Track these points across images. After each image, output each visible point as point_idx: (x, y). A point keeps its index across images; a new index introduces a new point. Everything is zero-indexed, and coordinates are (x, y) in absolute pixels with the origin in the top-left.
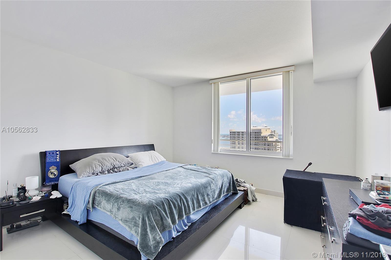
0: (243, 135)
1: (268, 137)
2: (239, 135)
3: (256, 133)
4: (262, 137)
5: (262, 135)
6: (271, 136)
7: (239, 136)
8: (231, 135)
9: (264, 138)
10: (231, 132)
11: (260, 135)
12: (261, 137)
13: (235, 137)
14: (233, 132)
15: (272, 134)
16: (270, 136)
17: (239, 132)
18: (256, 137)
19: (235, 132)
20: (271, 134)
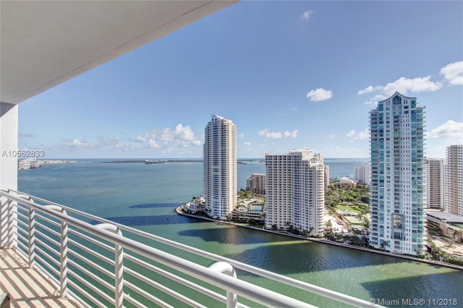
0: (281, 159)
1: (310, 162)
2: (276, 159)
3: (296, 156)
4: (303, 162)
5: (303, 159)
6: (314, 160)
8: (266, 159)
9: (305, 162)
10: (266, 157)
11: (301, 159)
13: (272, 162)
14: (269, 156)
16: (312, 160)
17: (276, 156)
18: (296, 162)
19: (272, 156)
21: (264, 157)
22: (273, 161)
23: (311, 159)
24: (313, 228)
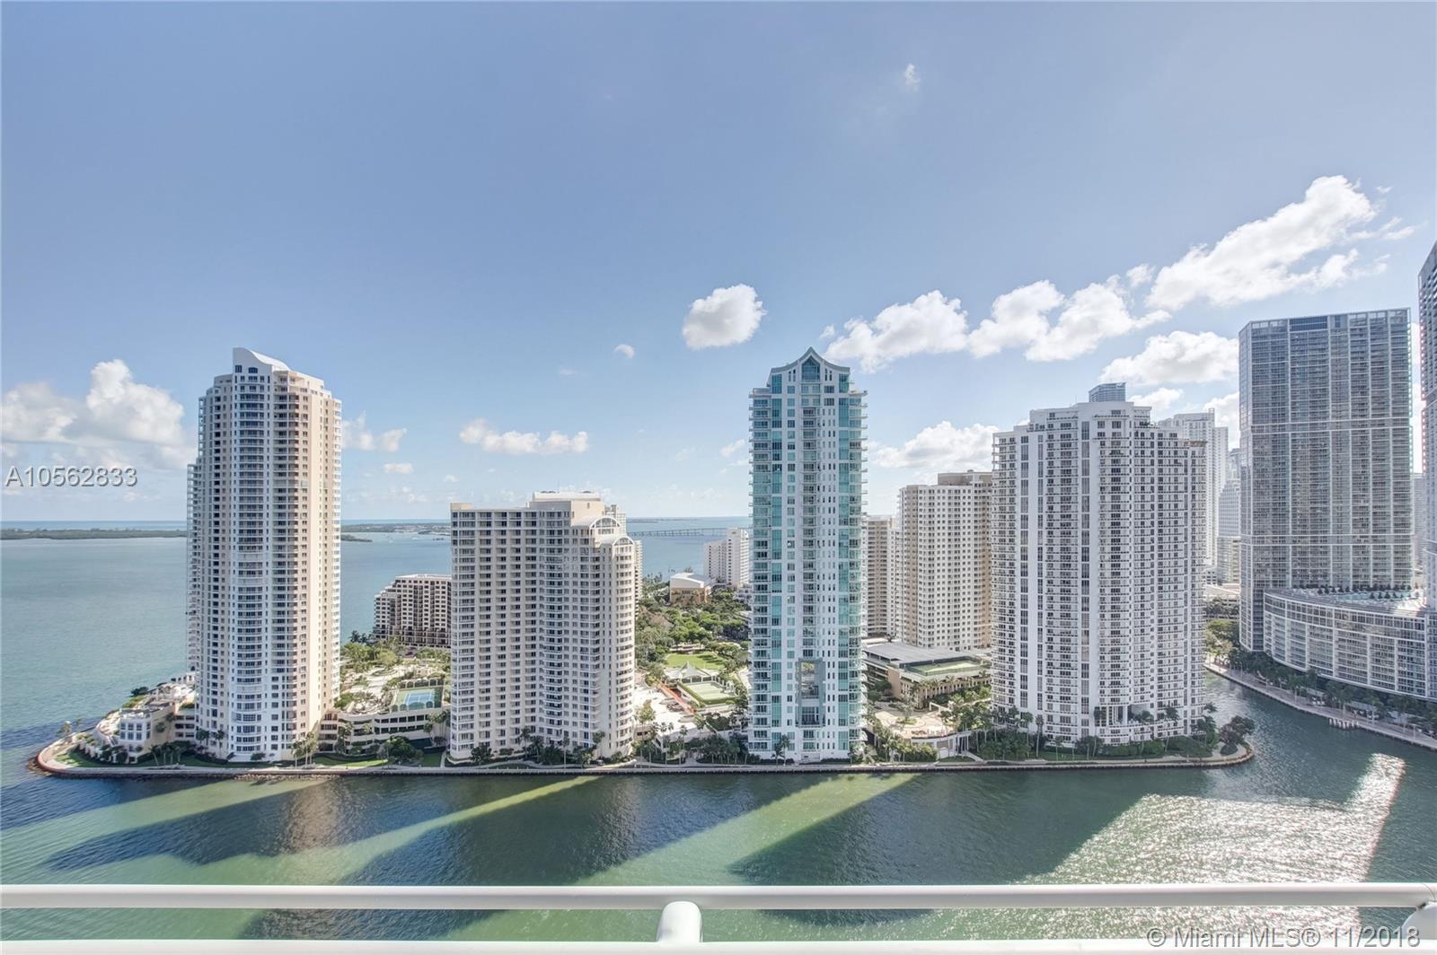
0: (504, 524)
1: (596, 530)
2: (489, 524)
3: (551, 514)
4: (575, 531)
5: (574, 522)
6: (606, 525)
7: (488, 529)
8: (455, 524)
9: (579, 532)
10: (455, 515)
11: (568, 523)
12: (571, 532)
13: (473, 532)
14: (466, 514)
15: (609, 520)
16: (601, 524)
17: (489, 514)
18: (552, 532)
19: (473, 514)
20: (604, 520)
21: (448, 518)
22: (477, 528)
23: (598, 523)
24: (603, 735)
